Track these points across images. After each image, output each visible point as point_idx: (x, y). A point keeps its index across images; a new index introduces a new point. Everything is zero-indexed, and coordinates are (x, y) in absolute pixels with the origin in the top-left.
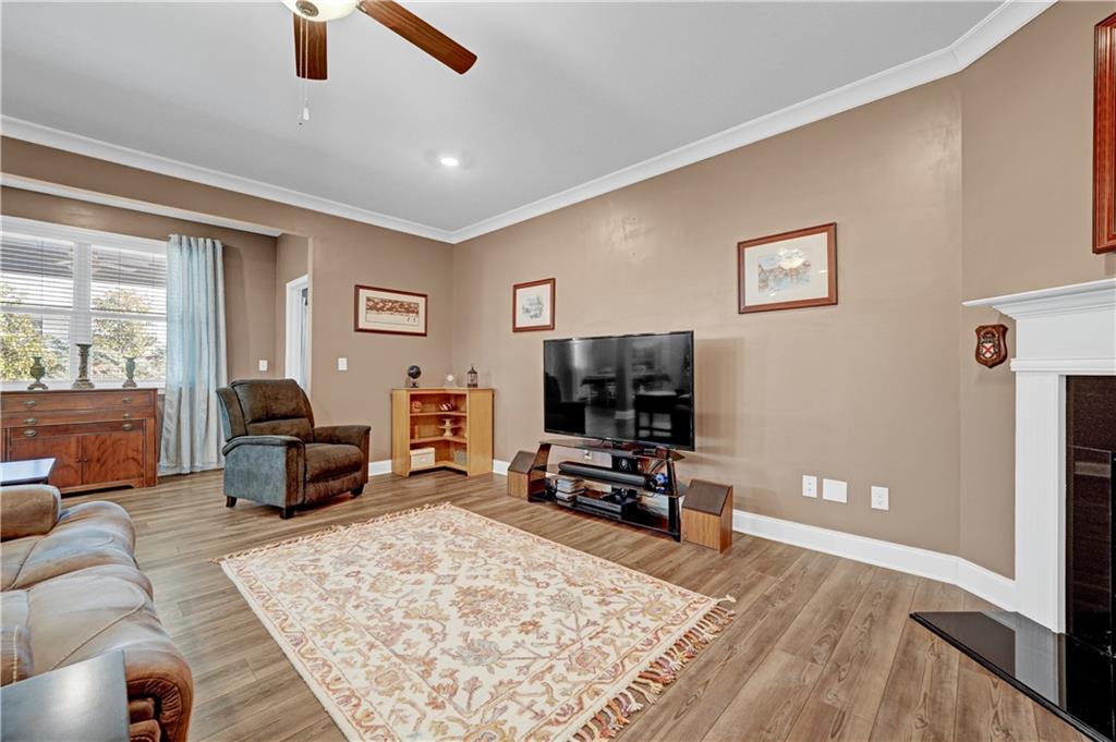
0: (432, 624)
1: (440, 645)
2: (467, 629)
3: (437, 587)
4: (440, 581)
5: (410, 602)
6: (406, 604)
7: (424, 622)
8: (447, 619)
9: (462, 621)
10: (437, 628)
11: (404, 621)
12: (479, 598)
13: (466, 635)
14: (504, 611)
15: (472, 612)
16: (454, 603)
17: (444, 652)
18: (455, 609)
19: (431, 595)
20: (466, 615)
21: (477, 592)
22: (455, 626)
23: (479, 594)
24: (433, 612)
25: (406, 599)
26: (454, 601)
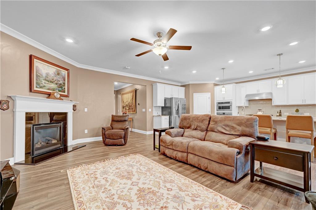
0: (140, 171)
1: (138, 167)
2: (132, 169)
3: (138, 181)
4: (137, 183)
5: (146, 177)
6: (147, 176)
7: (141, 172)
8: (136, 172)
9: (133, 171)
10: (139, 170)
11: (146, 172)
12: (126, 176)
13: (133, 168)
14: (122, 172)
15: (129, 172)
16: (134, 175)
17: (138, 166)
18: (134, 174)
19: (140, 178)
20: (131, 172)
21: (126, 178)
22: (134, 170)
23: (126, 177)
24: (140, 174)
25: (147, 178)
26: (134, 176)
